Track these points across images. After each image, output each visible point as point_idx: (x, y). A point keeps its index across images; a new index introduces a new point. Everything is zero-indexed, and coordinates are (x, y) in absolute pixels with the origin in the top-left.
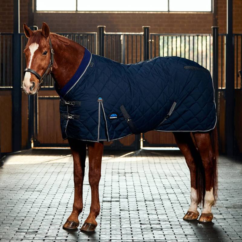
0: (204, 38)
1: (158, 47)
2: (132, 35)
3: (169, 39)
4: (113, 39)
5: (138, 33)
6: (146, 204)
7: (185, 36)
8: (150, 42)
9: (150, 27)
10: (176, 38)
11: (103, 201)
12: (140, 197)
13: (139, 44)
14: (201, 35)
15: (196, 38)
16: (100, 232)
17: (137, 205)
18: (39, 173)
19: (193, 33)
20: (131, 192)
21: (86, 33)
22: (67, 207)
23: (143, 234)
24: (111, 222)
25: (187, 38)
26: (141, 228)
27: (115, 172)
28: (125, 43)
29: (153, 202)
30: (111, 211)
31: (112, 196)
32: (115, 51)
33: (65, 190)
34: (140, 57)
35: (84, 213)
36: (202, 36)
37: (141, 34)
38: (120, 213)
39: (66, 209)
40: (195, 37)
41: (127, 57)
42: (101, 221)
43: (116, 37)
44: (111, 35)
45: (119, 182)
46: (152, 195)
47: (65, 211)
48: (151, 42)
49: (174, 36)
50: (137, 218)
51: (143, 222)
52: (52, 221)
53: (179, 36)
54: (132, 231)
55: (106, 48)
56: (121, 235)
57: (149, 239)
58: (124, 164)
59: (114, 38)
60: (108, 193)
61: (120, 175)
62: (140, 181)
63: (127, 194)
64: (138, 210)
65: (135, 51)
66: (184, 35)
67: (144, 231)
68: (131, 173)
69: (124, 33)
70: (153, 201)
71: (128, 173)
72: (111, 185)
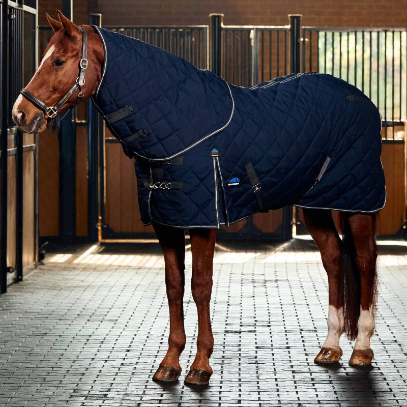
0: (397, 35)
1: (316, 51)
2: (270, 31)
3: (335, 37)
4: (236, 36)
5: (280, 27)
6: (302, 337)
7: (363, 32)
8: (301, 43)
9: (301, 15)
10: (348, 35)
11: (226, 331)
12: (292, 323)
13: (282, 45)
14: (391, 30)
15: (382, 35)
16: (221, 387)
17: (287, 339)
18: (112, 287)
19: (378, 27)
20: (276, 315)
21: (190, 26)
22: (161, 343)
23: (297, 390)
24: (240, 369)
25: (367, 35)
26: (294, 380)
27: (247, 280)
28: (258, 44)
29: (316, 333)
30: (240, 350)
31: (241, 323)
32: (240, 56)
33: (159, 312)
34: (284, 68)
35: (192, 352)
36: (393, 32)
37: (286, 29)
38: (256, 353)
39: (160, 345)
40: (380, 34)
41: (261, 68)
42: (222, 367)
43: (243, 33)
44: (234, 30)
45: (254, 297)
46: (313, 321)
47: (159, 350)
48: (304, 42)
49: (344, 31)
50: (286, 362)
51: (297, 369)
52: (135, 368)
53: (352, 32)
54: (277, 385)
55: (225, 52)
56: (259, 392)
57: (308, 399)
58: (263, 265)
59: (238, 35)
60: (234, 317)
61: (255, 285)
62: (292, 295)
63: (269, 319)
64: (288, 348)
65: (276, 57)
66: (361, 30)
67: (299, 385)
68: (276, 281)
69: (255, 27)
70: (315, 331)
71: (271, 281)
72: (241, 304)
